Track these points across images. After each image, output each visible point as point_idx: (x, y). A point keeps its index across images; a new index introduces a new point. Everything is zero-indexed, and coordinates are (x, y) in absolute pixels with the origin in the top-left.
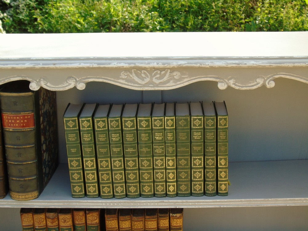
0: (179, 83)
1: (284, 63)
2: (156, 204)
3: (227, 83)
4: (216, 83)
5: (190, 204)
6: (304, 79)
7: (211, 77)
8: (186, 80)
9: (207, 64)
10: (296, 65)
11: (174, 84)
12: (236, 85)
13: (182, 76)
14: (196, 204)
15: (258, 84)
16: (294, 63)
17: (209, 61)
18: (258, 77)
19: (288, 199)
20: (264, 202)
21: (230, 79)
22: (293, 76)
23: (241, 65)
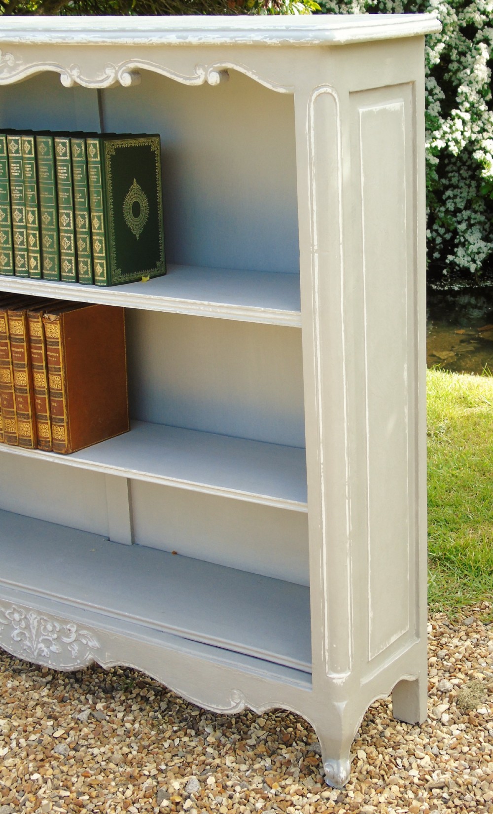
0: (14, 73)
1: (120, 37)
2: (8, 285)
3: (71, 76)
4: (57, 75)
5: (49, 290)
6: (168, 71)
7: (50, 65)
8: (21, 68)
9: (27, 37)
10: (137, 40)
11: (8, 75)
12: (81, 79)
13: (17, 62)
14: (57, 291)
15: (108, 77)
16: (133, 37)
17: (32, 34)
18: (108, 67)
19: (178, 299)
20: (145, 301)
21: (72, 69)
22: (152, 65)
23: (67, 41)
